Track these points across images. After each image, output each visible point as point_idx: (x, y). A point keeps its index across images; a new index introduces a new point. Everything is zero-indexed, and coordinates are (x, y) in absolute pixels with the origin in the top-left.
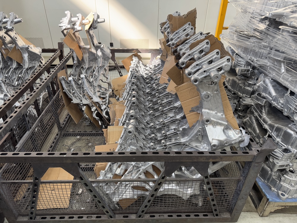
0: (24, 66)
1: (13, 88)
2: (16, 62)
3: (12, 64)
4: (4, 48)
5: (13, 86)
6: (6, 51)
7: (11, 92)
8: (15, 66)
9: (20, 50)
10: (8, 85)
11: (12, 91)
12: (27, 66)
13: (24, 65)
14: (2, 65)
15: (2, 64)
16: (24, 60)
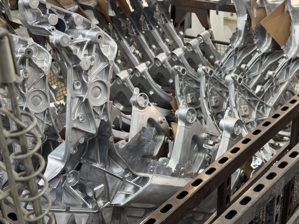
0: (287, 53)
1: (247, 98)
2: (271, 39)
3: (260, 44)
4: (258, 5)
5: (250, 94)
6: (261, 11)
7: (242, 106)
8: (266, 48)
9: (291, 14)
10: (240, 91)
11: (244, 104)
12: (293, 53)
13: (288, 50)
14: (241, 42)
15: (241, 38)
16: (291, 38)
